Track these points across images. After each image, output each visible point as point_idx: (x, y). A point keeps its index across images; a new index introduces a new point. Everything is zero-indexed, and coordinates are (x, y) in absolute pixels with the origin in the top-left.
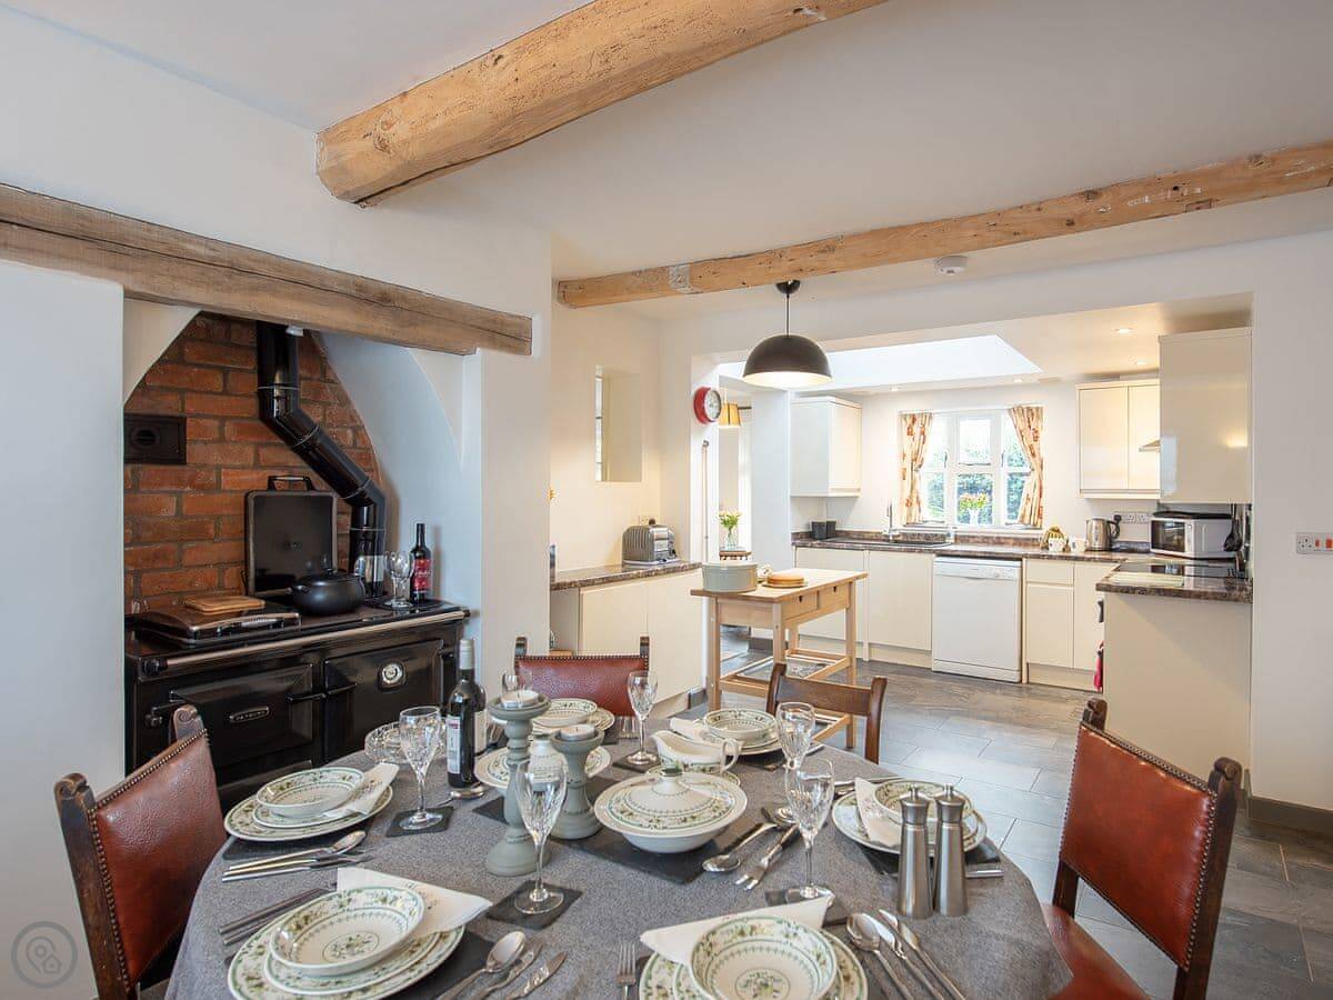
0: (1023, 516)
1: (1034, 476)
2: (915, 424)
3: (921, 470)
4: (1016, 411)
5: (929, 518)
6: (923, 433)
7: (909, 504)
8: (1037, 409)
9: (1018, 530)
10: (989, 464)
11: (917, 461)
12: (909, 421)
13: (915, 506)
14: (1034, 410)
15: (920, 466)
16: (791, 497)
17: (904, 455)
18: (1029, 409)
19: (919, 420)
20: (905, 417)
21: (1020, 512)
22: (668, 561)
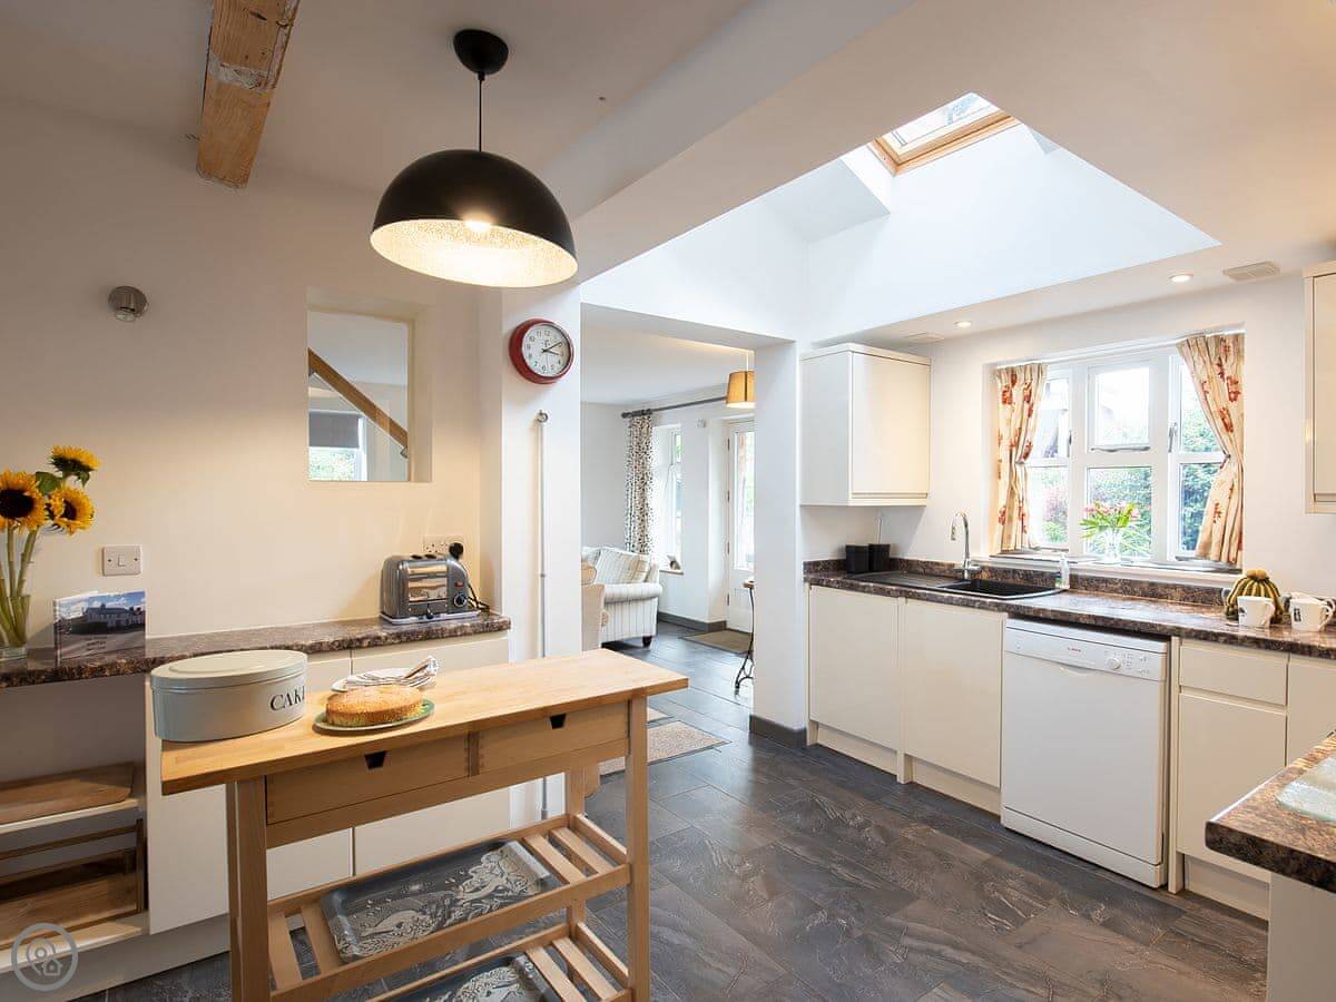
0: (1207, 546)
1: (1232, 468)
2: (1015, 385)
3: (1028, 462)
4: (1196, 344)
5: (1040, 543)
6: (1028, 399)
7: (1004, 518)
8: (1236, 337)
9: (1197, 573)
10: (1146, 449)
11: (1020, 450)
12: (1006, 380)
13: (1017, 523)
14: (1230, 343)
15: (1026, 456)
16: (802, 506)
17: (1000, 438)
18: (1220, 340)
19: (1020, 376)
20: (997, 374)
21: (1201, 538)
22: (444, 616)
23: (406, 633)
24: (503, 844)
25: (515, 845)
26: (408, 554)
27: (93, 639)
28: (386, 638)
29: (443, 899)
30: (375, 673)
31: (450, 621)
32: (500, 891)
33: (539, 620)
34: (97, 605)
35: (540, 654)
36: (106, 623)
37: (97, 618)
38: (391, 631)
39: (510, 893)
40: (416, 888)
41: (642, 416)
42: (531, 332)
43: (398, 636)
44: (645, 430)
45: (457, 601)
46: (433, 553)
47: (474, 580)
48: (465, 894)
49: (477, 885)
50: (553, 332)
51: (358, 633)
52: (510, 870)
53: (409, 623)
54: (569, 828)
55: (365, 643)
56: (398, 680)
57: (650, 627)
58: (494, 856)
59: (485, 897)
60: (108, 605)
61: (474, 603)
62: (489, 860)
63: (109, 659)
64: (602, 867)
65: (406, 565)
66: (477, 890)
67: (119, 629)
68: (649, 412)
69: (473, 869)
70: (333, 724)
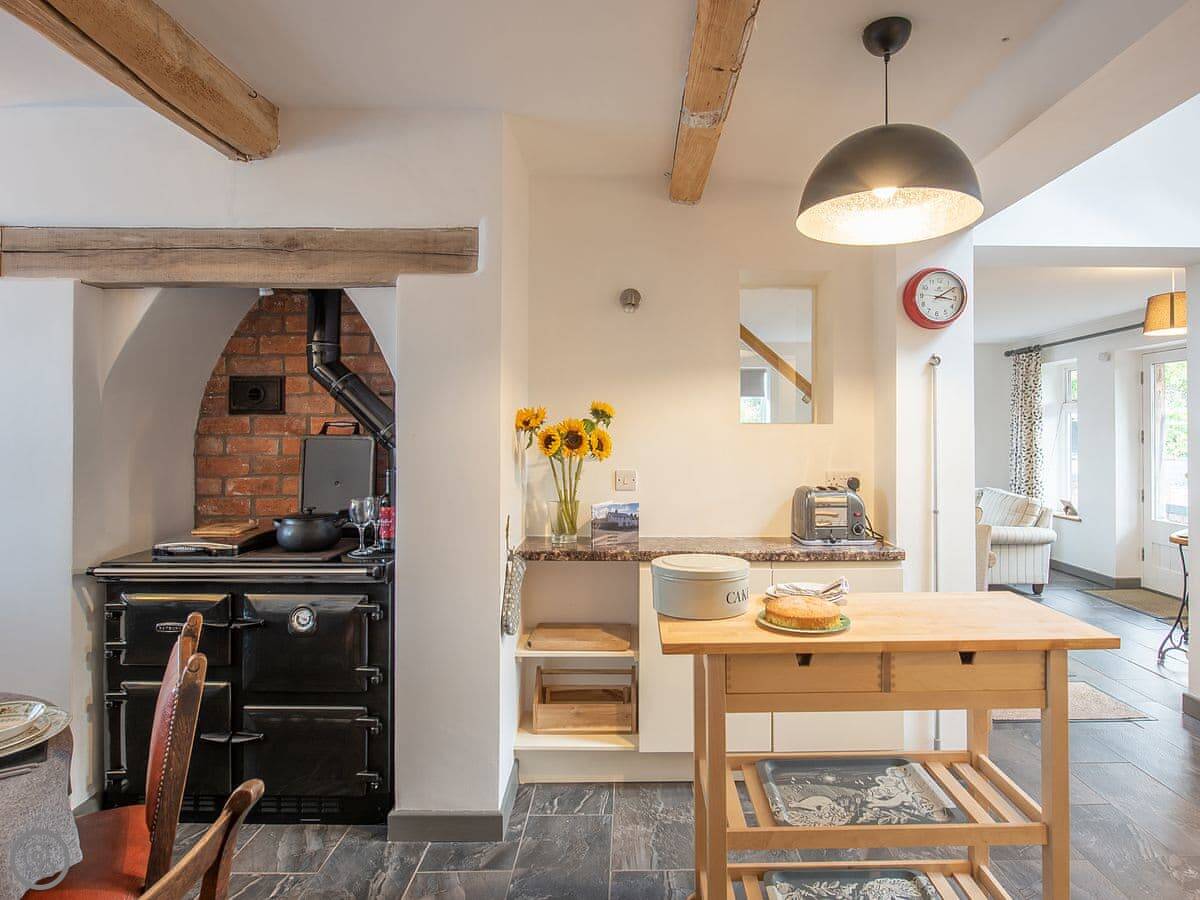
22: (844, 541)
23: (814, 554)
24: (906, 763)
25: (917, 767)
26: (814, 486)
27: (612, 533)
28: (798, 556)
29: (855, 796)
30: (797, 585)
31: (850, 547)
32: (907, 807)
33: (932, 555)
34: (613, 510)
35: (933, 588)
36: (617, 524)
37: (613, 520)
38: (802, 550)
39: (916, 813)
40: (830, 779)
41: (1028, 354)
42: (924, 282)
43: (808, 555)
44: (1032, 367)
45: (856, 530)
46: (834, 486)
47: (870, 512)
48: (873, 798)
49: (884, 794)
50: (945, 279)
51: (776, 549)
52: (915, 790)
53: (816, 545)
54: (971, 765)
55: (783, 558)
56: (817, 593)
57: (1042, 575)
58: (898, 771)
59: (893, 808)
60: (619, 511)
61: (870, 533)
62: (893, 774)
63: (620, 549)
64: (1014, 819)
65: (813, 494)
66: (884, 798)
67: (625, 528)
68: (1038, 348)
69: (880, 778)
70: (771, 622)
